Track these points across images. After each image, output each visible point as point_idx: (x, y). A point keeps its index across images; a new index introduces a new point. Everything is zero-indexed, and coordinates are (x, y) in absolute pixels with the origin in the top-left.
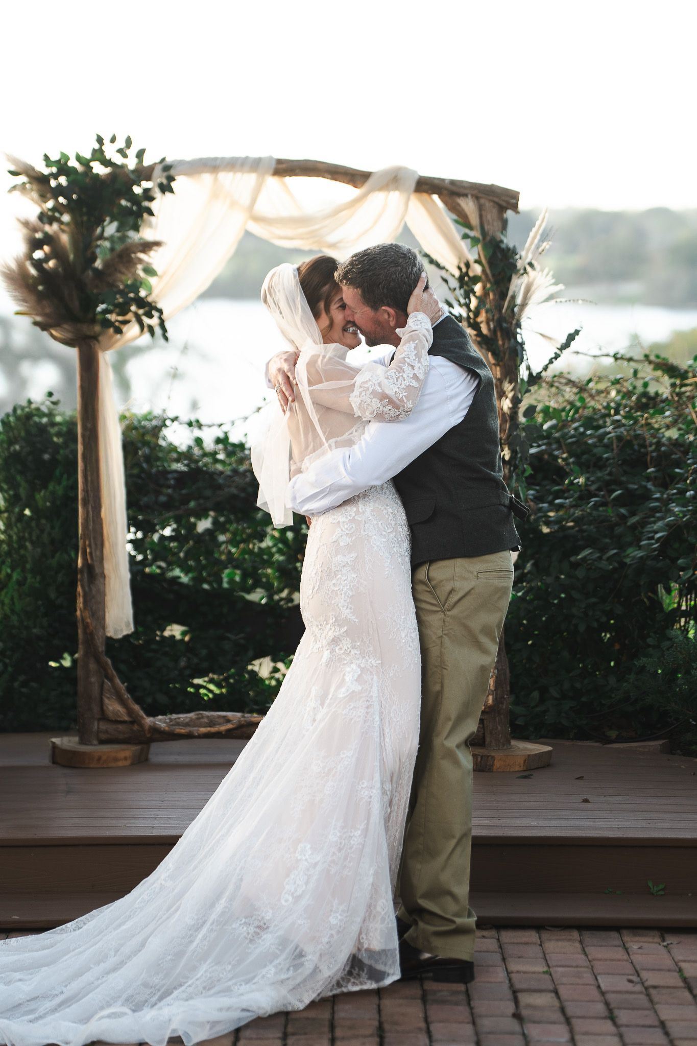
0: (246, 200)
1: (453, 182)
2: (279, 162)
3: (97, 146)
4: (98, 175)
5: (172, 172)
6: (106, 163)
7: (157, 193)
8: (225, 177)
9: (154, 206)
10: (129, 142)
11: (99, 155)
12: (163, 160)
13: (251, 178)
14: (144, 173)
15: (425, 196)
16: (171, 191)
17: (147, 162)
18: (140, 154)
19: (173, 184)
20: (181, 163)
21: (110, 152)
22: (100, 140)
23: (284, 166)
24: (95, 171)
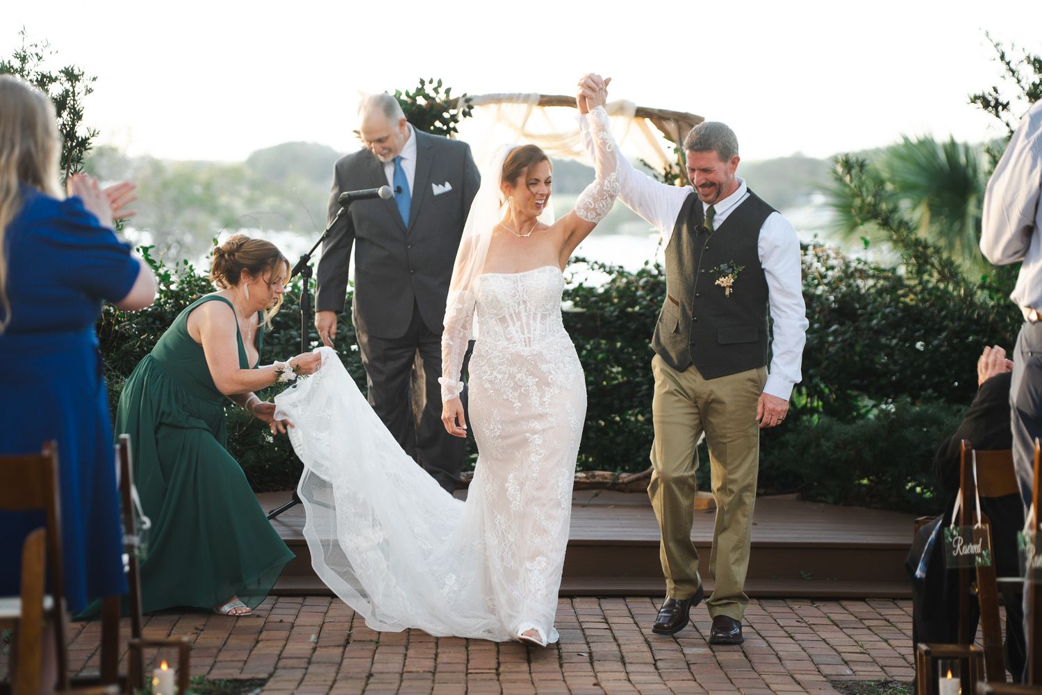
0: (520, 124)
1: (660, 111)
2: (542, 96)
3: (420, 86)
4: (420, 105)
5: (471, 103)
6: (427, 97)
7: (460, 117)
8: (505, 106)
9: (458, 126)
10: (440, 83)
11: (420, 91)
12: (465, 95)
13: (524, 107)
14: (451, 104)
15: (640, 119)
16: (470, 115)
17: (452, 96)
18: (448, 91)
19: (472, 111)
20: (477, 97)
21: (429, 89)
22: (422, 82)
23: (545, 99)
24: (418, 102)
